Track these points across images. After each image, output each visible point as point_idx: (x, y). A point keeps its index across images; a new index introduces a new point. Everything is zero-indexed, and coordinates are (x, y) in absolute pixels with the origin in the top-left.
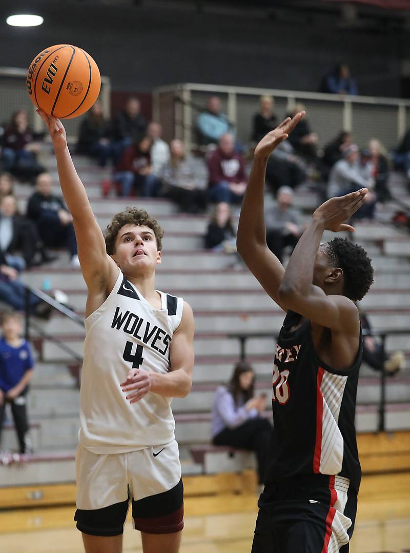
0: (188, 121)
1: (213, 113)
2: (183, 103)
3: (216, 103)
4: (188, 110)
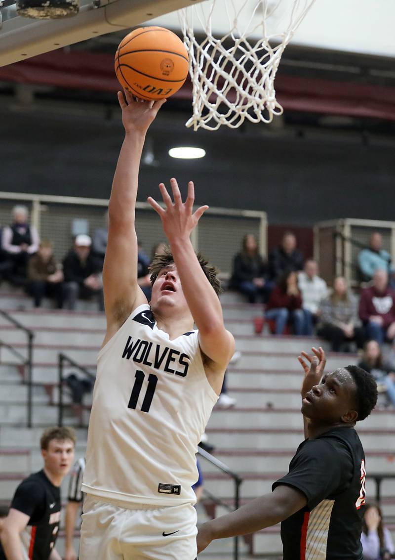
0: (348, 259)
1: (375, 251)
2: (343, 239)
3: (378, 238)
4: (348, 246)
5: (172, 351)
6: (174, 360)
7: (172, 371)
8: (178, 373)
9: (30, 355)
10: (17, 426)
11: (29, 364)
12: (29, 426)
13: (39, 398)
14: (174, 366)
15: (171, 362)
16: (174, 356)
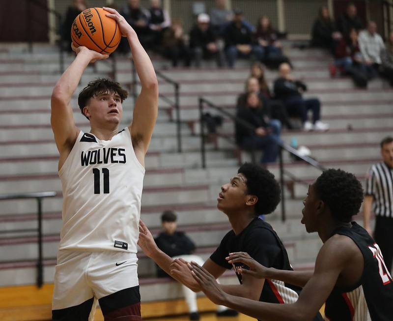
5: (113, 149)
6: (115, 155)
7: (117, 162)
8: (120, 162)
9: (177, 100)
10: (171, 152)
11: (177, 107)
12: (180, 151)
13: (185, 131)
14: (117, 158)
15: (114, 157)
16: (114, 152)
